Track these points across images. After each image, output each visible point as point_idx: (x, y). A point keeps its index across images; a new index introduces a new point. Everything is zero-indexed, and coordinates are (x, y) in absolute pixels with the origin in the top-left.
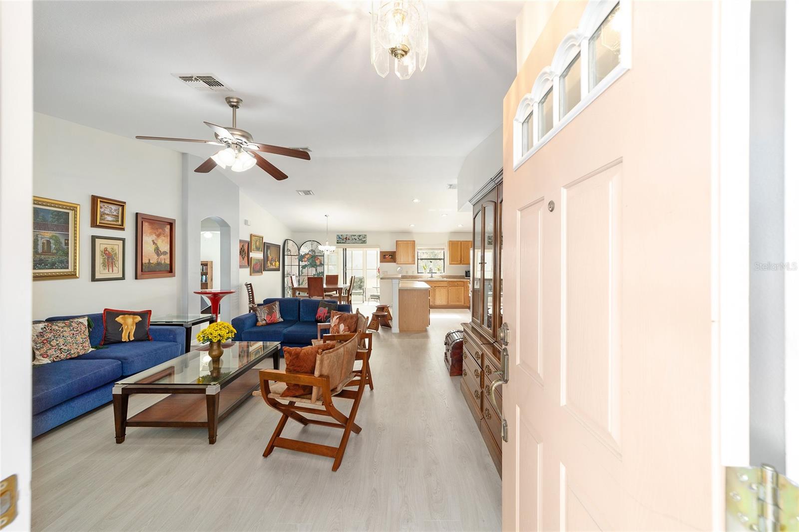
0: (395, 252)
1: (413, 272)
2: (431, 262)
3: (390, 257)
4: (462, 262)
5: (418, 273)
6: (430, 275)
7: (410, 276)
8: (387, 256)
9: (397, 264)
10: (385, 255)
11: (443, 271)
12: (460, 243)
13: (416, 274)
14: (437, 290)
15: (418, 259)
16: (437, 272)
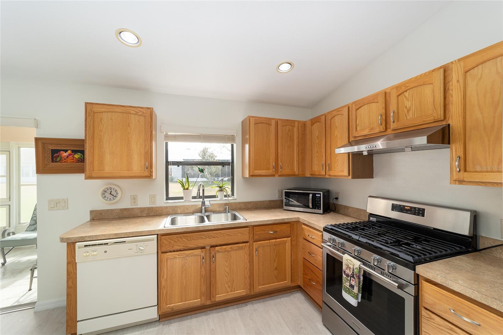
0: (81, 142)
1: (153, 197)
2: (202, 171)
3: (77, 156)
4: (280, 170)
5: (168, 198)
6: (199, 202)
7: (142, 210)
8: (65, 154)
9: (88, 177)
10: (54, 152)
11: (230, 193)
12: (273, 123)
13: (161, 202)
14: (219, 256)
15: (168, 163)
16: (219, 194)
